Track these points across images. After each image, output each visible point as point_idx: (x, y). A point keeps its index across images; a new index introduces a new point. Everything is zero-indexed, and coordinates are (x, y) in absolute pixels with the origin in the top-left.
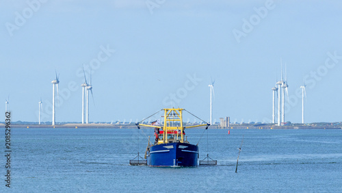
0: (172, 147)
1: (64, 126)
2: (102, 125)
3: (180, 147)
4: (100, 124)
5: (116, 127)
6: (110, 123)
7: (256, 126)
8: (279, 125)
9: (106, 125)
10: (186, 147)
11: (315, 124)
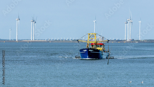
0: (86, 50)
1: (22, 41)
2: (41, 41)
3: (90, 50)
4: (40, 41)
5: (48, 42)
6: (45, 40)
7: (117, 41)
8: (128, 41)
9: (43, 41)
10: (92, 50)
11: (146, 40)
